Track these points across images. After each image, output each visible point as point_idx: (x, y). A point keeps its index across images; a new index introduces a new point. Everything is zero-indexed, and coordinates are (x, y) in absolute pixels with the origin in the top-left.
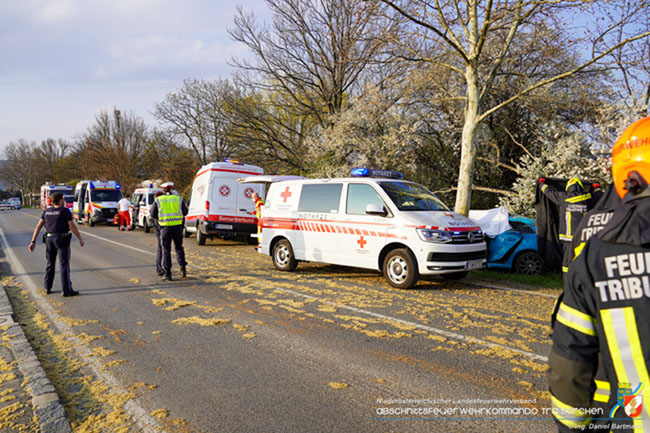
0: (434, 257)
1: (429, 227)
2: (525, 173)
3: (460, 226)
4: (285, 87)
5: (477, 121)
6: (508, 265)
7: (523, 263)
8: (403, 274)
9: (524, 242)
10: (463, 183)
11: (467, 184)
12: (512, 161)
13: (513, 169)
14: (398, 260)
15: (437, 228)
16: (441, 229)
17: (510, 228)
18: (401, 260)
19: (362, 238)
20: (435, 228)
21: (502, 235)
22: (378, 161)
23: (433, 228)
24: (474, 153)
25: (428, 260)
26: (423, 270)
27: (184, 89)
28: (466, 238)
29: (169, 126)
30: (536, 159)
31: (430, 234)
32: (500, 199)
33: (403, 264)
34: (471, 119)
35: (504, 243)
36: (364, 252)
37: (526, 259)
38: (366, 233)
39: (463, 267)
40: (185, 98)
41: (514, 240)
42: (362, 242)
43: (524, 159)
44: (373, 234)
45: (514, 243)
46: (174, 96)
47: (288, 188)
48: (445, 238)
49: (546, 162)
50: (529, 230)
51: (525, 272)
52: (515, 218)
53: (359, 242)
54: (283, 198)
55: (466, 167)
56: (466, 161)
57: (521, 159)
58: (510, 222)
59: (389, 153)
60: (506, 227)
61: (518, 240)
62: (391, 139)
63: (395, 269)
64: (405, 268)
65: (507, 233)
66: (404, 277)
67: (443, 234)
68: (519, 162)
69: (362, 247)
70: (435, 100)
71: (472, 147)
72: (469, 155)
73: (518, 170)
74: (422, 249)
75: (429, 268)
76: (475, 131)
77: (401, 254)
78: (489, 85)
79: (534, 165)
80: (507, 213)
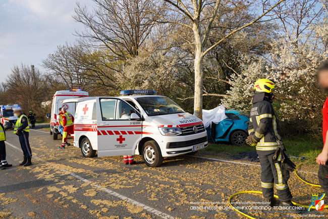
0: (171, 145)
1: (166, 126)
2: (234, 84)
3: (188, 123)
4: (107, 46)
5: (202, 55)
6: (227, 139)
7: (235, 138)
8: (153, 158)
9: (235, 125)
10: (197, 93)
11: (199, 93)
12: (227, 78)
13: (227, 82)
14: (149, 149)
15: (171, 126)
16: (174, 126)
17: (226, 117)
18: (151, 149)
19: (121, 136)
20: (170, 126)
21: (222, 122)
22: (154, 83)
23: (169, 126)
24: (202, 75)
25: (167, 148)
26: (164, 154)
27: (58, 51)
28: (192, 130)
29: (51, 71)
30: (239, 75)
31: (168, 130)
32: (221, 100)
33: (153, 151)
34: (198, 54)
35: (224, 127)
36: (123, 146)
37: (236, 135)
38: (124, 133)
39: (191, 150)
40: (59, 56)
41: (229, 124)
42: (121, 140)
43: (233, 76)
44: (131, 133)
45: (229, 126)
46: (53, 55)
47: (86, 105)
48: (178, 132)
49: (244, 77)
50: (237, 118)
51: (237, 142)
52: (229, 111)
53: (118, 140)
54: (84, 112)
55: (198, 83)
56: (198, 79)
57: (231, 76)
58: (226, 114)
59: (160, 78)
60: (224, 117)
61: (231, 124)
62: (161, 70)
63: (148, 154)
64: (154, 153)
65: (225, 120)
66: (153, 159)
67: (176, 129)
68: (230, 78)
69: (121, 142)
70: (184, 46)
71: (201, 71)
72: (199, 76)
73: (230, 82)
74: (163, 141)
75: (168, 153)
76: (201, 62)
77: (151, 144)
78: (207, 34)
79: (238, 79)
80: (224, 108)
